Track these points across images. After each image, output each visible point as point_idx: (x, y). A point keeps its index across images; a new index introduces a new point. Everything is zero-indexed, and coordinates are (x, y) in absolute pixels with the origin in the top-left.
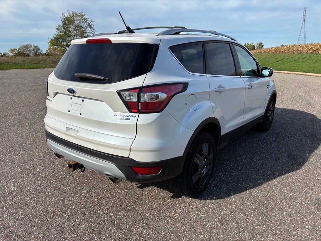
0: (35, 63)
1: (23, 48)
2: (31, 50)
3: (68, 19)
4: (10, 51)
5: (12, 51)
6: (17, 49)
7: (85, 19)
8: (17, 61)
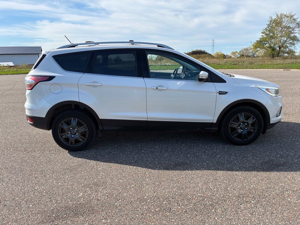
0: (234, 64)
1: (243, 51)
2: (250, 52)
3: (275, 21)
4: (231, 54)
5: (234, 53)
6: (238, 52)
7: (294, 20)
8: (221, 63)
